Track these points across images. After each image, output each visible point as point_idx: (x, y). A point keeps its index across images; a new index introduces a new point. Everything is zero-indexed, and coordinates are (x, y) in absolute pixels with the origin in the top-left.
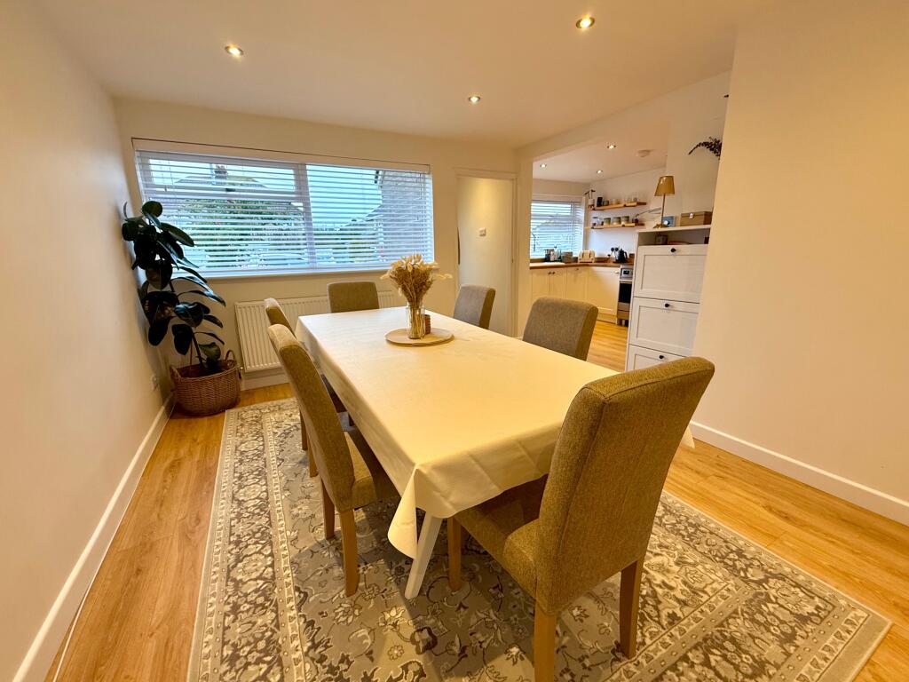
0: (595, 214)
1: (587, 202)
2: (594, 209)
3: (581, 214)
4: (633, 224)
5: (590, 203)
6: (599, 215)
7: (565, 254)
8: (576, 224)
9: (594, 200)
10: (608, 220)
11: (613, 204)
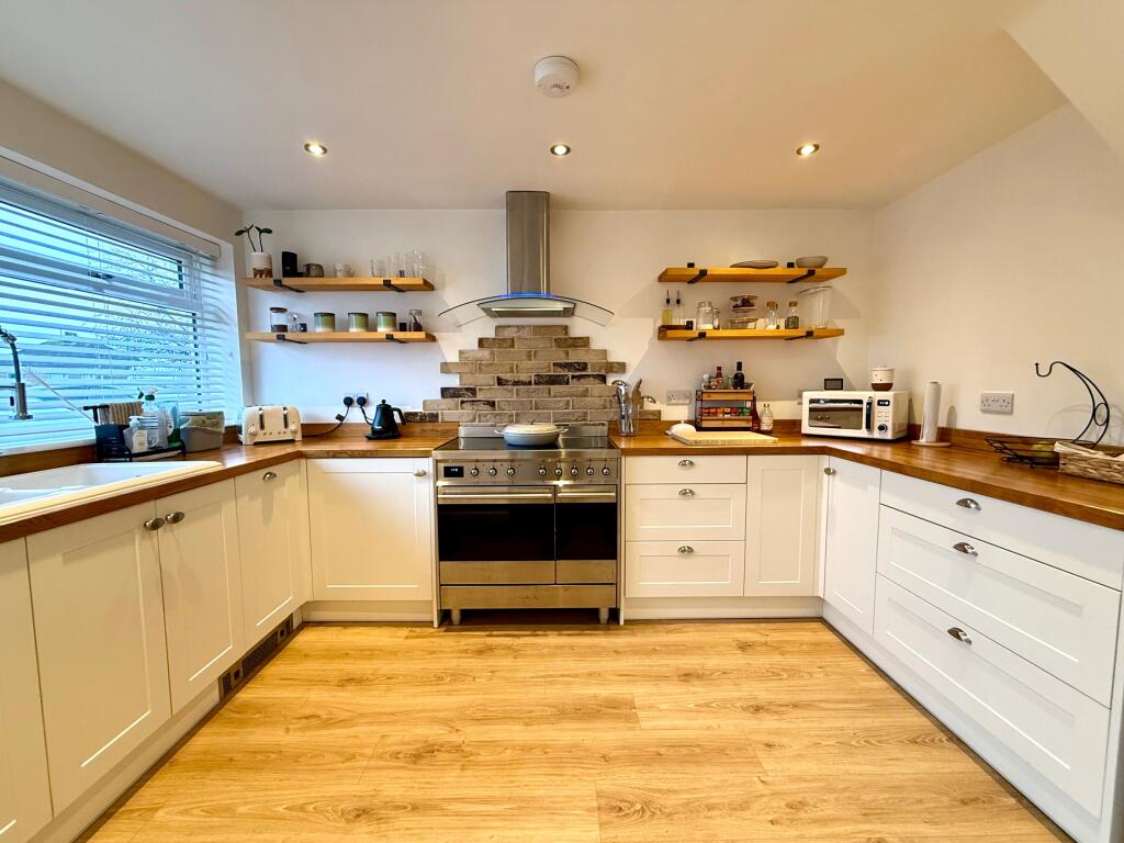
0: (273, 299)
1: (242, 259)
2: (278, 283)
3: (222, 292)
5: (259, 264)
6: (292, 305)
7: (195, 422)
8: (207, 324)
9: (270, 258)
10: (329, 318)
11: (339, 274)
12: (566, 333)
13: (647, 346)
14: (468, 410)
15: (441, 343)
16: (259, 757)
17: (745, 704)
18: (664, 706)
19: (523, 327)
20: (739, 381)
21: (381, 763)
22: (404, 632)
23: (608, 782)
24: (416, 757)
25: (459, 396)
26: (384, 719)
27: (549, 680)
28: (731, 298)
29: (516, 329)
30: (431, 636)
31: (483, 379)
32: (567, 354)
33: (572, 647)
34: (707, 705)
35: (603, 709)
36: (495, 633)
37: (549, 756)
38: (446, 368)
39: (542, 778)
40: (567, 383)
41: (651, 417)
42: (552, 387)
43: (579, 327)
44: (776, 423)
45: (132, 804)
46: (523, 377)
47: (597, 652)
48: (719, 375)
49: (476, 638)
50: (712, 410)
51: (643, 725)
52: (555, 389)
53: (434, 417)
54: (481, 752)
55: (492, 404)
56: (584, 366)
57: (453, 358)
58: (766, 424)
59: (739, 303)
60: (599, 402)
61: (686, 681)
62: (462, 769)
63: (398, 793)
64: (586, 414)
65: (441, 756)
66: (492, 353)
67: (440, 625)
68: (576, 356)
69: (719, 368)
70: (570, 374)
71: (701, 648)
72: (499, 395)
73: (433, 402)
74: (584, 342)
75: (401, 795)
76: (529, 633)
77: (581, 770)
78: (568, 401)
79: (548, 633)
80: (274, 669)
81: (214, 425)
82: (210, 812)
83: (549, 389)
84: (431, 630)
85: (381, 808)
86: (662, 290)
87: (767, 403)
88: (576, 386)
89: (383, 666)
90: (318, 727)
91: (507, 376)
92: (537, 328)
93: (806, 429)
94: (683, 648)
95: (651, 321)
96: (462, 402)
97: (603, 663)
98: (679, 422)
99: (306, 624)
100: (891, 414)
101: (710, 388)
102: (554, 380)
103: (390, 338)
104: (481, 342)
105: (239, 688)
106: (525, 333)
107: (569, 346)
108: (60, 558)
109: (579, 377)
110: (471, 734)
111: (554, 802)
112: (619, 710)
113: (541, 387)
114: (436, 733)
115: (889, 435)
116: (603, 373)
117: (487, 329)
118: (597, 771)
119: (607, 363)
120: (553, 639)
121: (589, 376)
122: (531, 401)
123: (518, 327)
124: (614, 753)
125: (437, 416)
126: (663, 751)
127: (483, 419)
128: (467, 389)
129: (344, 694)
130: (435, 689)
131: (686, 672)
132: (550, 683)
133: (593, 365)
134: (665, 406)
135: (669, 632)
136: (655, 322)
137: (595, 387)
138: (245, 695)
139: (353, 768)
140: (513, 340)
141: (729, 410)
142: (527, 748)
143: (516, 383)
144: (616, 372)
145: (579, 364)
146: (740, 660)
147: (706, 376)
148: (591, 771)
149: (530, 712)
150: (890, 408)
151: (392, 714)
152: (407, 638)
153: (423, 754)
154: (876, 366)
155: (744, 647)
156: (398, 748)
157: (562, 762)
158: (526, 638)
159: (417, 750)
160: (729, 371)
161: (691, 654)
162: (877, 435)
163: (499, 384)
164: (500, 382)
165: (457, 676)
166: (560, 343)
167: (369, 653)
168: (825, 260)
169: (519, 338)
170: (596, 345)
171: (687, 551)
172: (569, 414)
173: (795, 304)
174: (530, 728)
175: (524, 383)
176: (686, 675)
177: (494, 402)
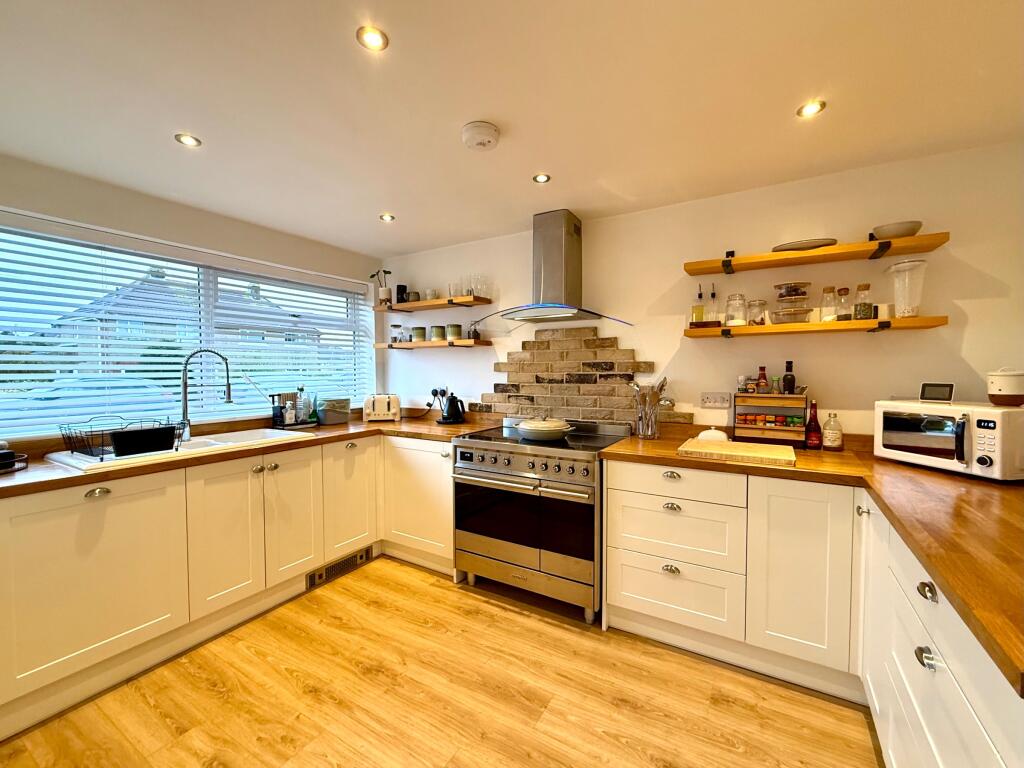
0: (395, 318)
1: (377, 293)
2: (390, 308)
3: (368, 316)
4: (471, 342)
5: (383, 296)
6: (403, 322)
7: (328, 405)
8: (361, 338)
9: (390, 291)
10: (420, 331)
11: (428, 298)
12: (596, 334)
13: (678, 345)
14: (512, 405)
15: (496, 346)
16: (298, 632)
17: (657, 754)
18: (572, 718)
19: (557, 330)
20: (790, 385)
21: (347, 665)
22: (433, 579)
23: (468, 754)
24: (368, 671)
25: (506, 391)
26: (373, 636)
27: (497, 653)
28: (776, 287)
29: (551, 333)
30: (448, 589)
31: (525, 378)
32: (595, 354)
33: (540, 634)
34: (616, 737)
35: (518, 696)
36: (492, 601)
37: (446, 712)
38: (498, 367)
39: (427, 726)
40: (595, 382)
41: (681, 420)
42: (582, 386)
43: (607, 330)
44: (845, 437)
45: (235, 633)
46: (557, 376)
47: (557, 645)
48: (763, 376)
49: (475, 600)
50: (749, 417)
51: (540, 725)
52: (584, 387)
53: (488, 408)
54: (406, 686)
55: (531, 399)
56: (611, 366)
57: (503, 359)
58: (830, 438)
59: (783, 291)
60: (625, 402)
61: (617, 705)
62: (385, 692)
63: (339, 688)
64: (612, 412)
65: (381, 677)
66: (532, 355)
67: (459, 583)
68: (604, 356)
69: (762, 369)
70: (598, 373)
71: (665, 682)
72: (537, 391)
73: (490, 395)
74: (612, 342)
75: (340, 691)
76: (516, 609)
77: (458, 735)
78: (596, 400)
79: (533, 615)
80: (346, 580)
81: (344, 407)
82: (258, 653)
83: (579, 388)
84: (451, 584)
85: (325, 693)
86: (693, 285)
87: (833, 412)
88: (603, 385)
89: (400, 600)
90: (337, 627)
91: (544, 375)
92: (569, 331)
93: (879, 450)
94: (645, 673)
95: (684, 317)
96: (509, 397)
97: (554, 658)
98: (708, 428)
99: (383, 556)
100: (998, 442)
101: (746, 391)
102: (583, 379)
103: (451, 345)
104: (524, 345)
105: (320, 585)
106: (558, 336)
107: (597, 347)
108: (202, 482)
109: (606, 377)
110: (412, 670)
111: (419, 747)
112: (532, 703)
113: (572, 385)
114: (391, 659)
115: (996, 473)
116: (630, 372)
117: (528, 333)
118: (467, 741)
119: (635, 362)
120: (533, 622)
121: (616, 375)
122: (563, 398)
123: (553, 330)
124: (494, 735)
125: (490, 407)
126: (535, 755)
127: (524, 412)
128: (513, 385)
129: (367, 611)
130: (416, 628)
131: (625, 698)
132: (496, 657)
133: (620, 364)
134: (699, 409)
135: (645, 653)
136: (687, 319)
137: (620, 386)
138: (322, 592)
139: (333, 661)
140: (548, 342)
141: (772, 418)
142: (435, 698)
143: (551, 381)
144: (644, 372)
145: (606, 363)
146: (699, 710)
147: (741, 378)
148: (464, 739)
149: (462, 673)
150: (997, 432)
151: (378, 635)
152: (432, 585)
153: (372, 670)
154: (994, 370)
155: (719, 700)
156: (362, 659)
157: (450, 721)
158: (513, 614)
159: (372, 666)
160: (777, 372)
161: (648, 683)
162: (977, 470)
163: (537, 382)
164: (538, 380)
165: (438, 625)
166: (588, 344)
167: (400, 588)
168: (918, 225)
169: (554, 340)
170: (624, 345)
171: (673, 571)
172: (596, 411)
173: (867, 287)
174: (452, 685)
175: (557, 382)
176: (622, 700)
177: (533, 398)
